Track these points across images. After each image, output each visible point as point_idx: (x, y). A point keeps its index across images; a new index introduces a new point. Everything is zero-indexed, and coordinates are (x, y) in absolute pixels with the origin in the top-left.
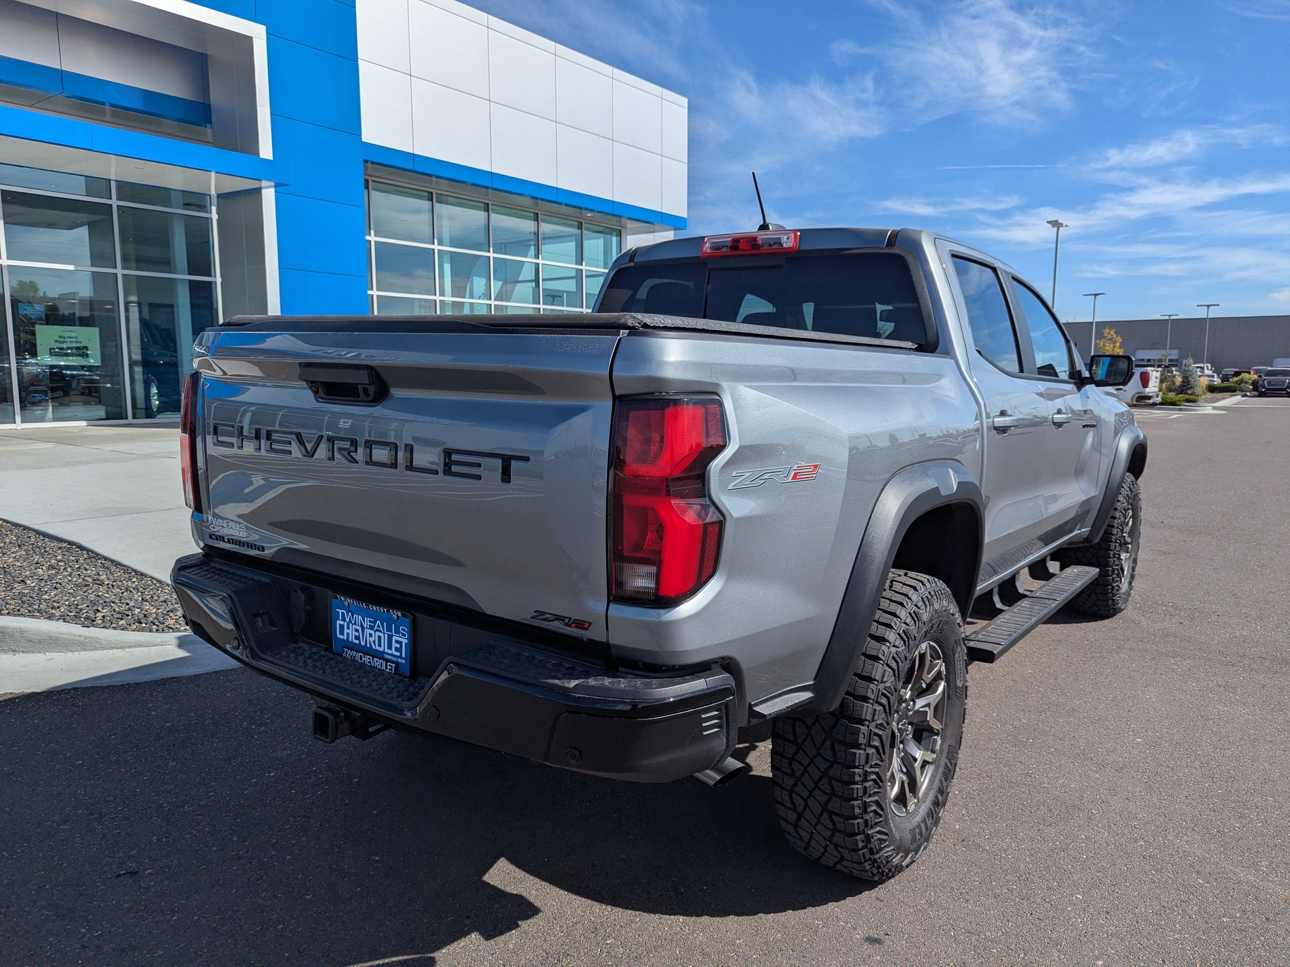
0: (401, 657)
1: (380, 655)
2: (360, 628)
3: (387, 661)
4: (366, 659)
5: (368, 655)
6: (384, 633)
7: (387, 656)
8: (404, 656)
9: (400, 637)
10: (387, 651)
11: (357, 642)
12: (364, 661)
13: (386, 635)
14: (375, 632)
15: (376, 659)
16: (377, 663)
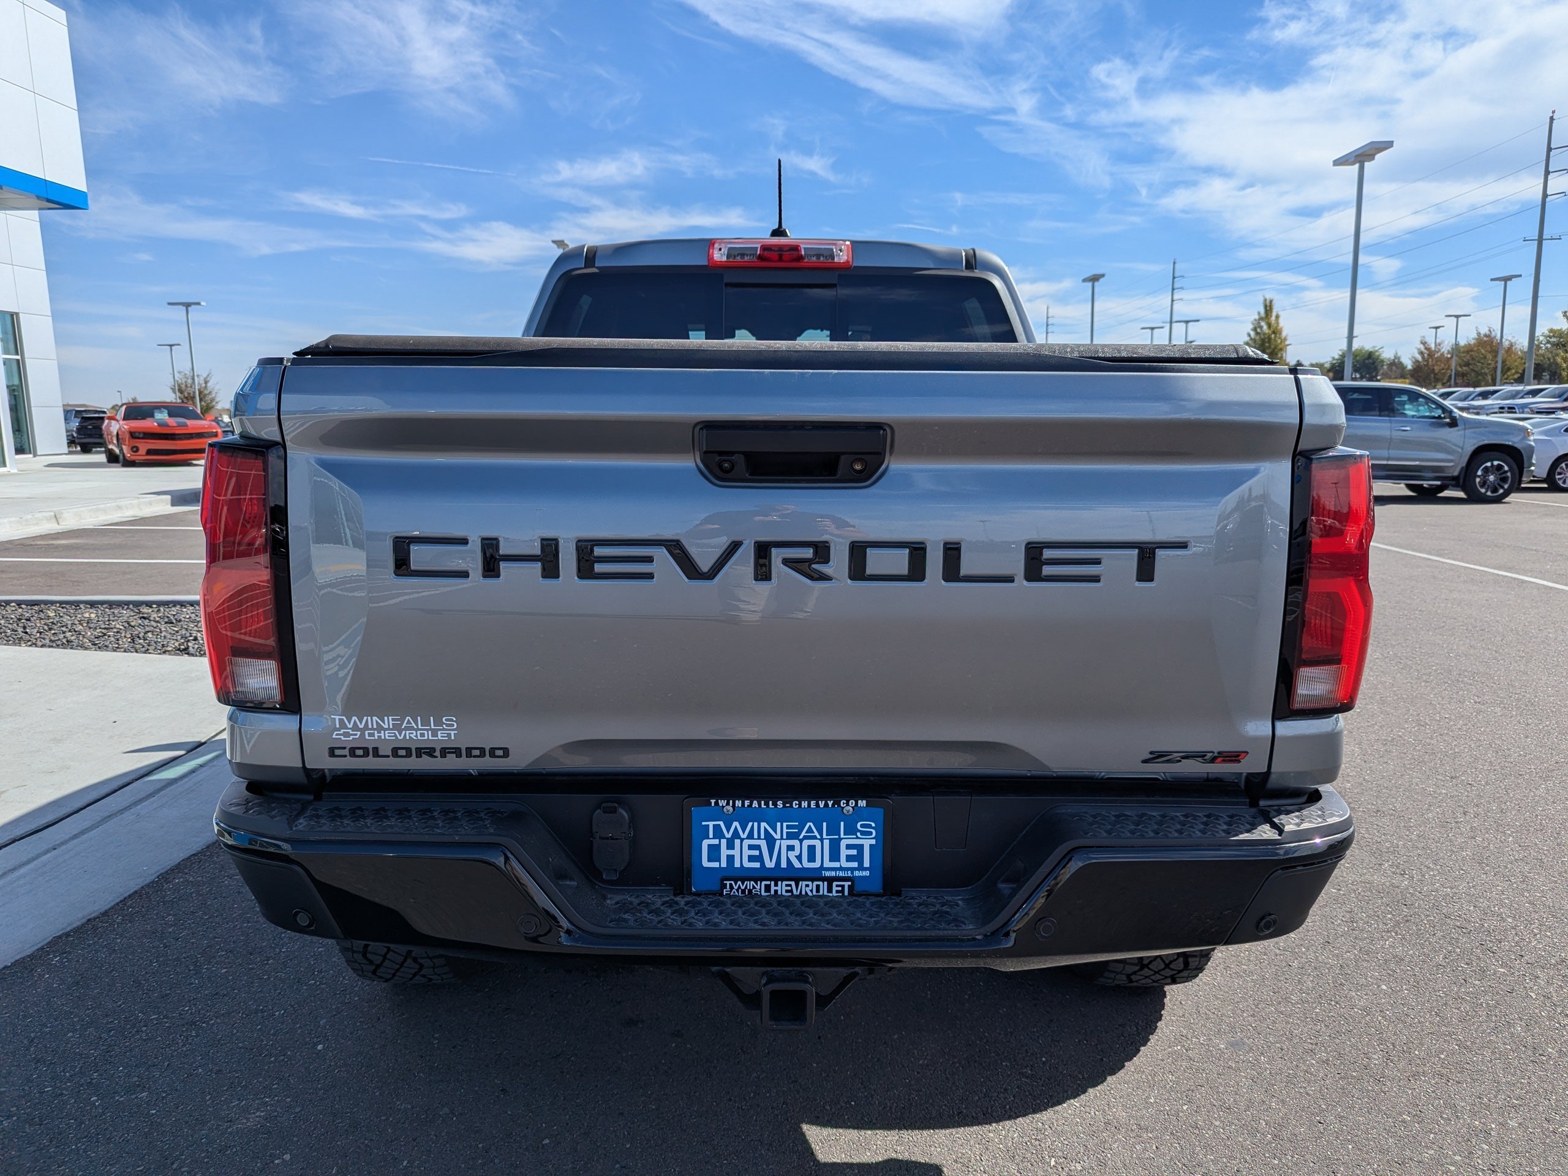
0: (861, 868)
1: (814, 876)
2: (763, 844)
3: (830, 880)
4: (782, 888)
5: (782, 880)
6: (822, 840)
7: (828, 874)
8: (867, 864)
9: (857, 838)
10: (827, 864)
11: (757, 865)
12: (776, 891)
13: (826, 843)
14: (801, 841)
15: (803, 884)
16: (807, 888)
